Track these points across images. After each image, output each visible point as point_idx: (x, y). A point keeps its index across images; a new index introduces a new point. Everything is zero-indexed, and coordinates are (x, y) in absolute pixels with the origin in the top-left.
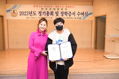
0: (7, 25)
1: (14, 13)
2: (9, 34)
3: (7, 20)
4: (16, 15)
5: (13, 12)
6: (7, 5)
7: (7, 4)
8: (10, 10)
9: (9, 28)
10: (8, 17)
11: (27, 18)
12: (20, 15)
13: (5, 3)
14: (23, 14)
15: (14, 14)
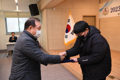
0: (99, 24)
1: (105, 11)
3: (100, 19)
4: (107, 13)
5: (104, 10)
6: (100, 5)
7: (100, 3)
8: (102, 9)
10: (101, 16)
11: (119, 14)
13: (99, 3)
14: (114, 11)
15: (105, 12)
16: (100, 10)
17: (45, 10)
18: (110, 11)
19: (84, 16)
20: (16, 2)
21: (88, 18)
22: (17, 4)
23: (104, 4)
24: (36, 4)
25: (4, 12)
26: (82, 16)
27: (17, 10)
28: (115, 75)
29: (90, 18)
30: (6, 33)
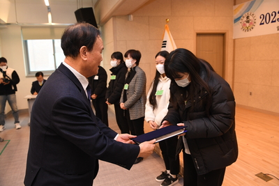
0: (232, 51)
1: (248, 22)
2: (235, 71)
3: (234, 40)
4: (251, 27)
5: (245, 19)
6: (235, 7)
7: (235, 4)
8: (240, 17)
9: (236, 59)
10: (237, 33)
12: (261, 24)
13: (233, 3)
14: (267, 22)
15: (248, 25)
16: (236, 20)
17: (111, 20)
18: (259, 21)
19: (198, 34)
20: (47, 4)
21: (207, 38)
22: (48, 8)
23: (245, 5)
24: (91, 9)
25: (22, 27)
26: (195, 35)
27: (50, 23)
28: (273, 172)
29: (211, 38)
30: (26, 74)
